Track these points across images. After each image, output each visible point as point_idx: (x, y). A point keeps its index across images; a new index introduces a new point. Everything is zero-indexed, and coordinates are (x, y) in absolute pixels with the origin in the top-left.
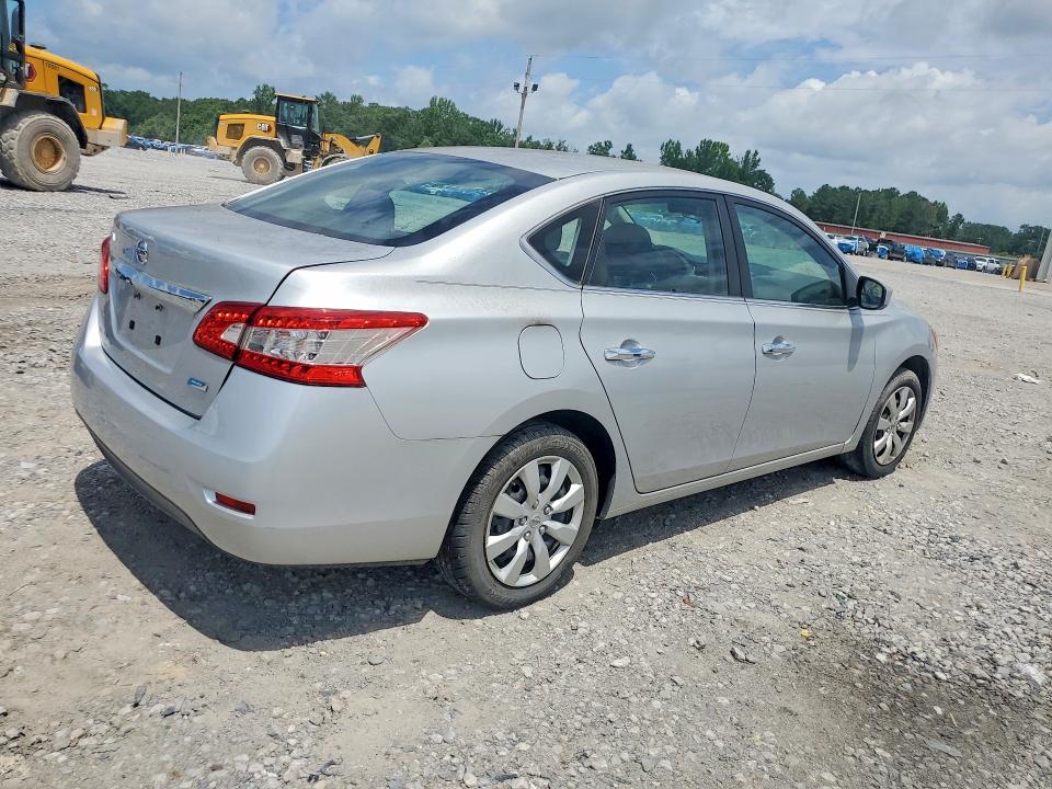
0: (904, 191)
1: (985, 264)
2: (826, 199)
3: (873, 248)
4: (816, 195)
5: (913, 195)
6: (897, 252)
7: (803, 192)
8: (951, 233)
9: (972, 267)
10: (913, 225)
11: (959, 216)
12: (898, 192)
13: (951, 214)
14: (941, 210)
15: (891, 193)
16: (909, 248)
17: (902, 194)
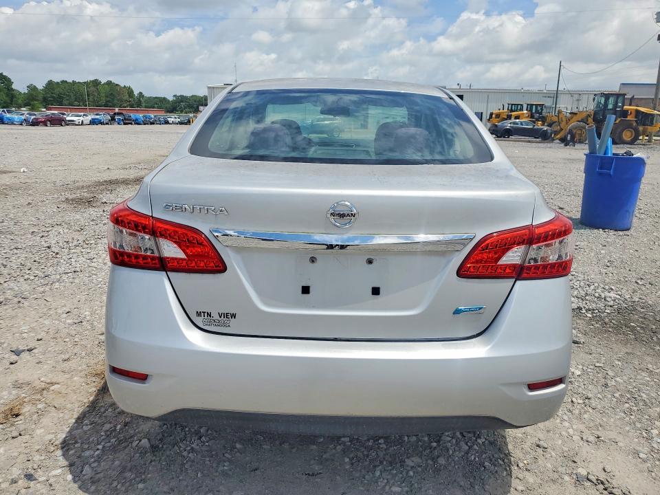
0: (103, 81)
1: (172, 119)
2: (53, 89)
3: (113, 119)
4: (46, 88)
5: (109, 83)
6: (128, 120)
7: (35, 87)
8: (139, 104)
9: (167, 122)
10: (116, 101)
11: (141, 93)
12: (100, 82)
13: (136, 93)
14: (130, 91)
15: (96, 83)
16: (133, 116)
17: (103, 83)
